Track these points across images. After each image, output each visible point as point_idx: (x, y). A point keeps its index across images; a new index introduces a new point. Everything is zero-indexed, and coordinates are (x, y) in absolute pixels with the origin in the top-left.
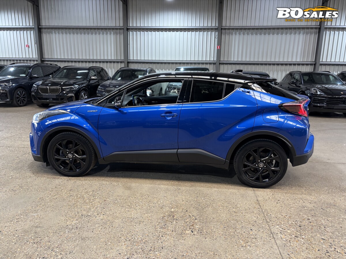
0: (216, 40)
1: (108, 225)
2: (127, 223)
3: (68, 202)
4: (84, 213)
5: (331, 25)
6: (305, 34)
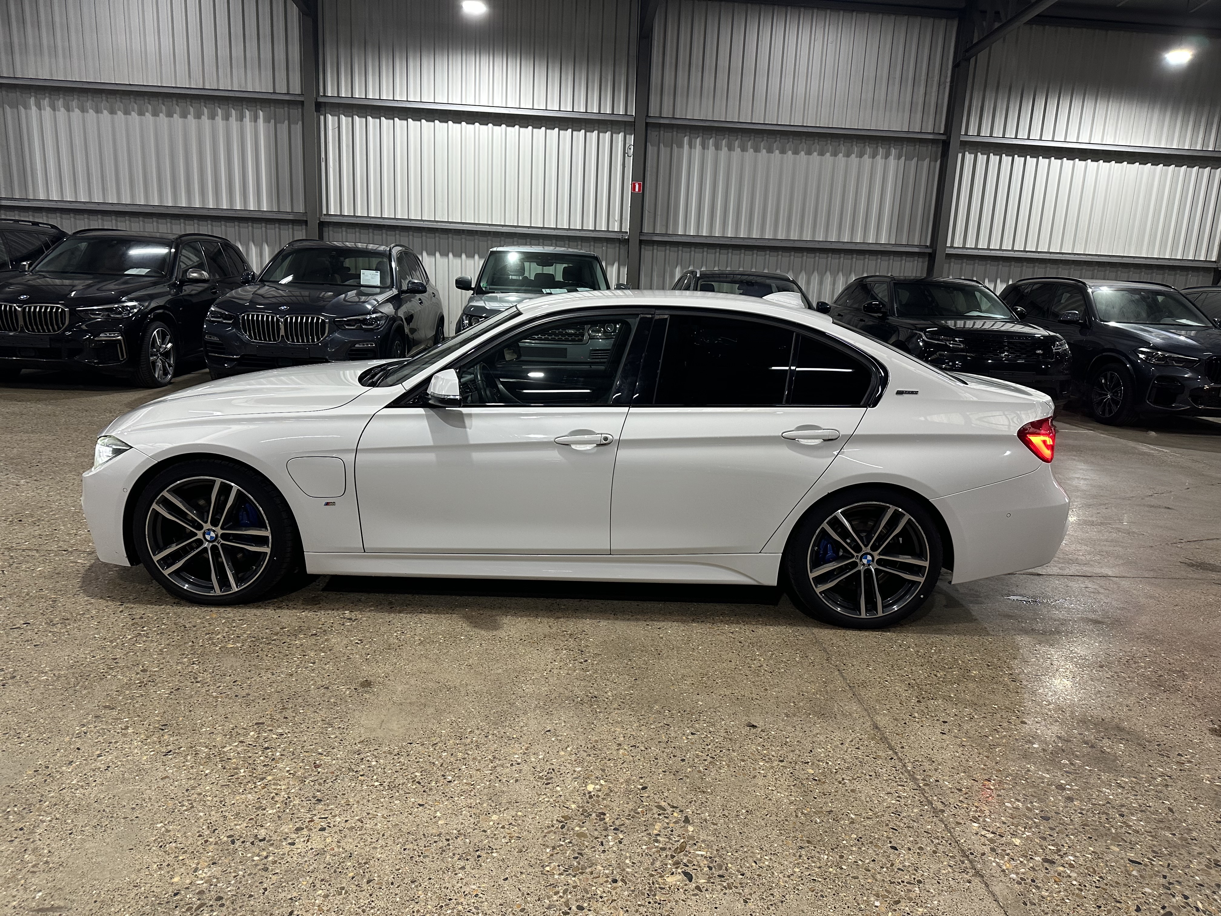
0: (630, 161)
1: (351, 875)
2: (427, 860)
3: (161, 783)
4: (240, 827)
5: (978, 135)
6: (903, 158)
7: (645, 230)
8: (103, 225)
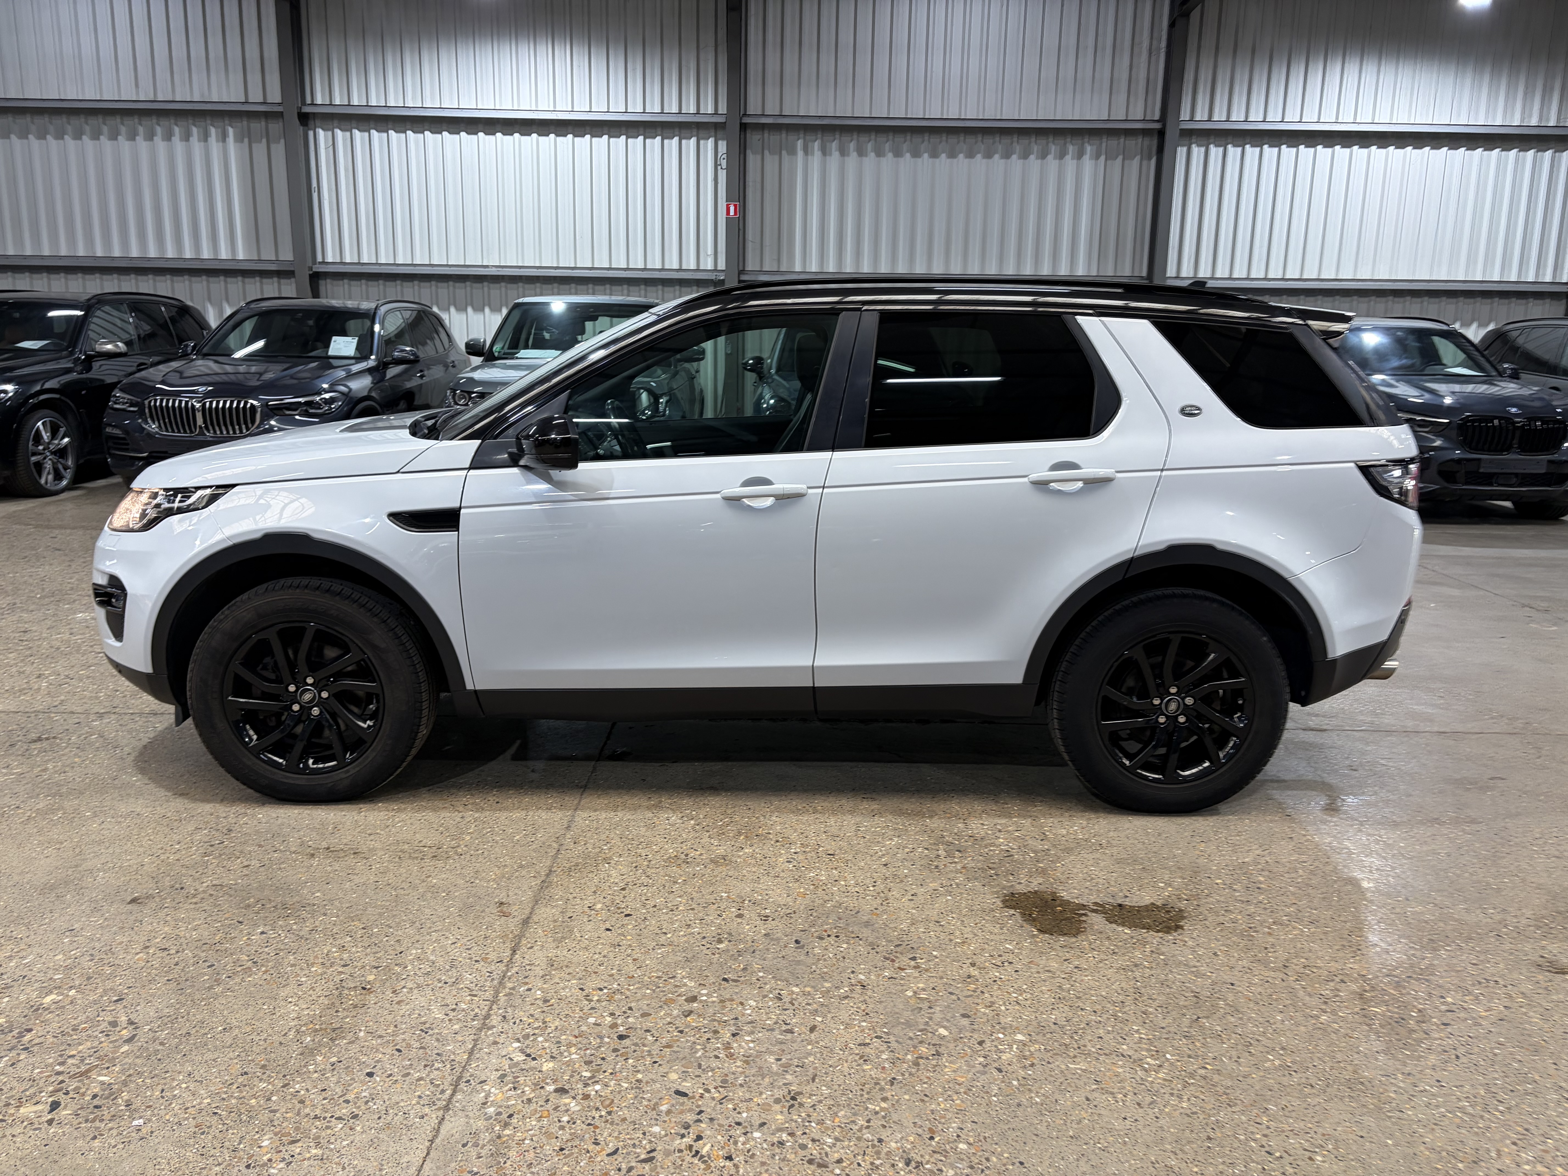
0: (723, 176)
5: (1210, 120)
6: (1103, 158)
7: (749, 267)
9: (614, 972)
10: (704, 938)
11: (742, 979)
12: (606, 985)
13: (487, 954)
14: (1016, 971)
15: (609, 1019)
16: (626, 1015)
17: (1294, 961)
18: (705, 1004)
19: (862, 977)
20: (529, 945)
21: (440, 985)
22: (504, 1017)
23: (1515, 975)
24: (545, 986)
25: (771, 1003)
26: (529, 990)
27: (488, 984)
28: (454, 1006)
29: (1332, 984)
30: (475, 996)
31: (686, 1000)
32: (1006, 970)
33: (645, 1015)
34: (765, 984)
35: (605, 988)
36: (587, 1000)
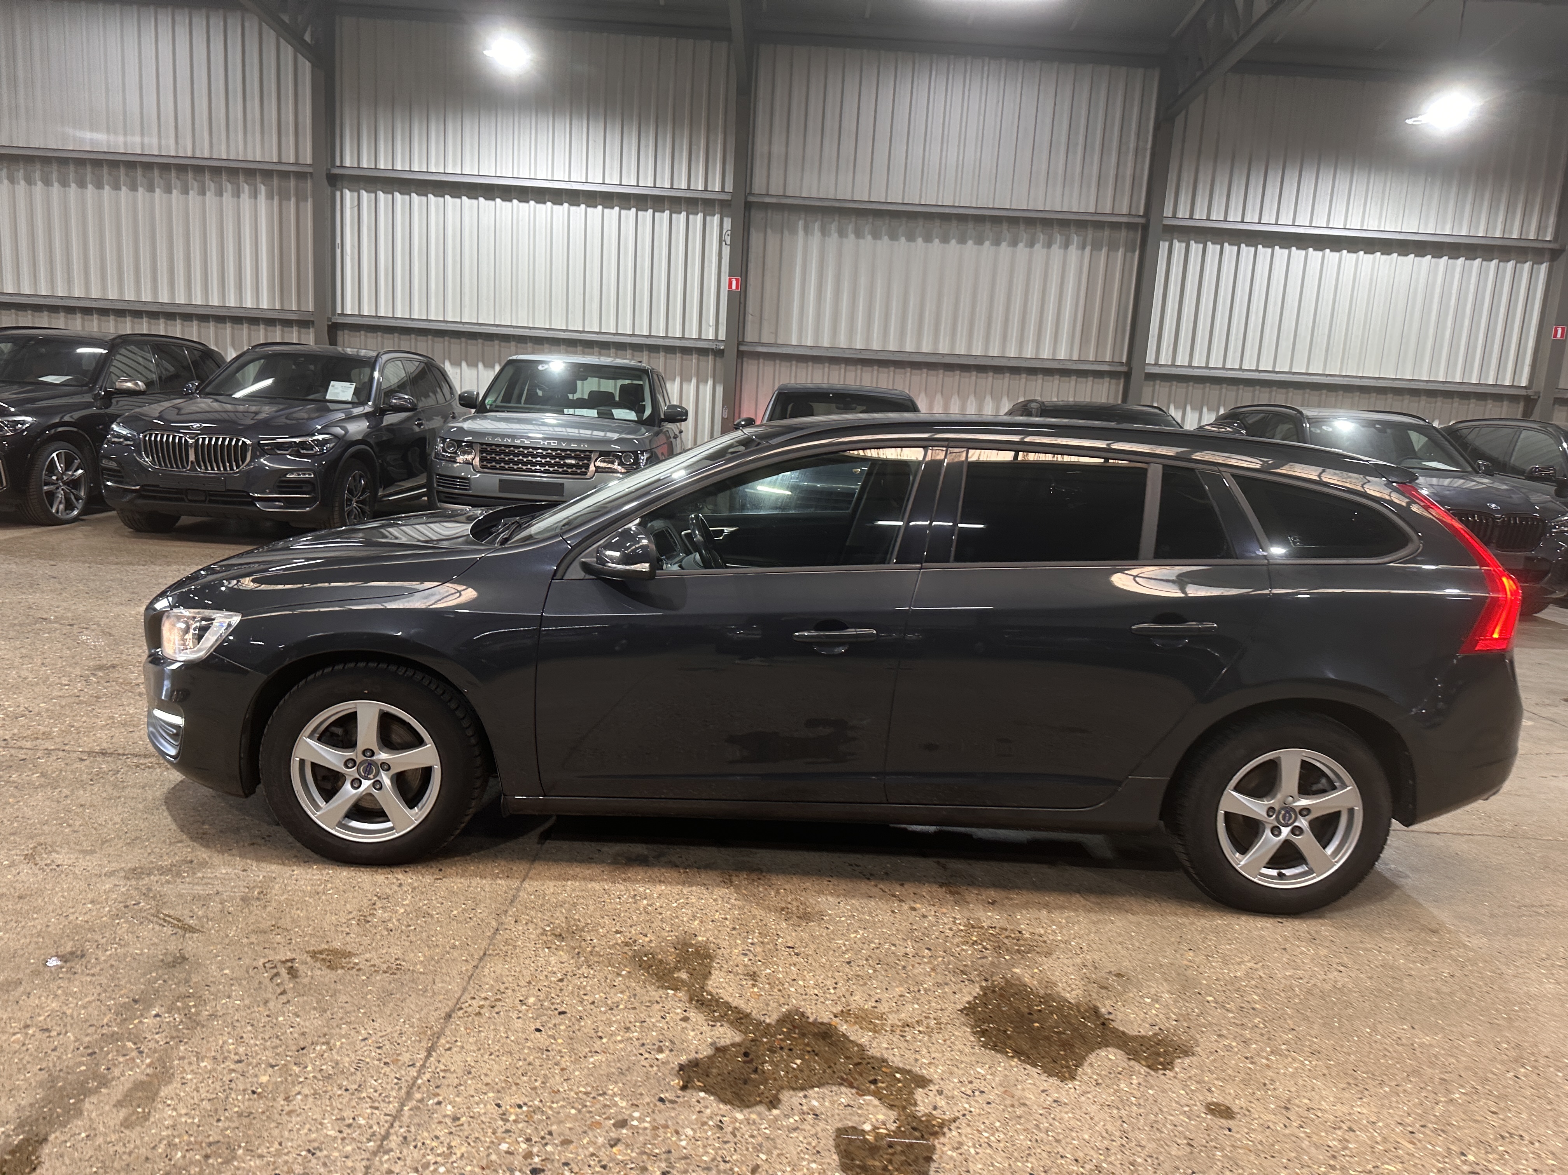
0: (726, 250)
5: (1191, 218)
6: (1088, 249)
7: (749, 338)
8: (33, 322)
9: (537, 1084)
10: (643, 1045)
11: (681, 1100)
12: (526, 1100)
13: (398, 1055)
14: (989, 1103)
15: (524, 1146)
16: (544, 1142)
17: (1297, 1101)
18: (636, 1131)
19: (815, 1103)
20: (448, 1046)
21: (339, 1092)
22: (405, 1138)
23: (1542, 1130)
24: (457, 1099)
25: (709, 1133)
26: (439, 1103)
27: (394, 1093)
28: (351, 1121)
29: (1339, 1132)
30: (377, 1108)
31: (614, 1125)
32: (977, 1101)
33: (566, 1142)
34: (706, 1107)
35: (525, 1104)
36: (502, 1119)
